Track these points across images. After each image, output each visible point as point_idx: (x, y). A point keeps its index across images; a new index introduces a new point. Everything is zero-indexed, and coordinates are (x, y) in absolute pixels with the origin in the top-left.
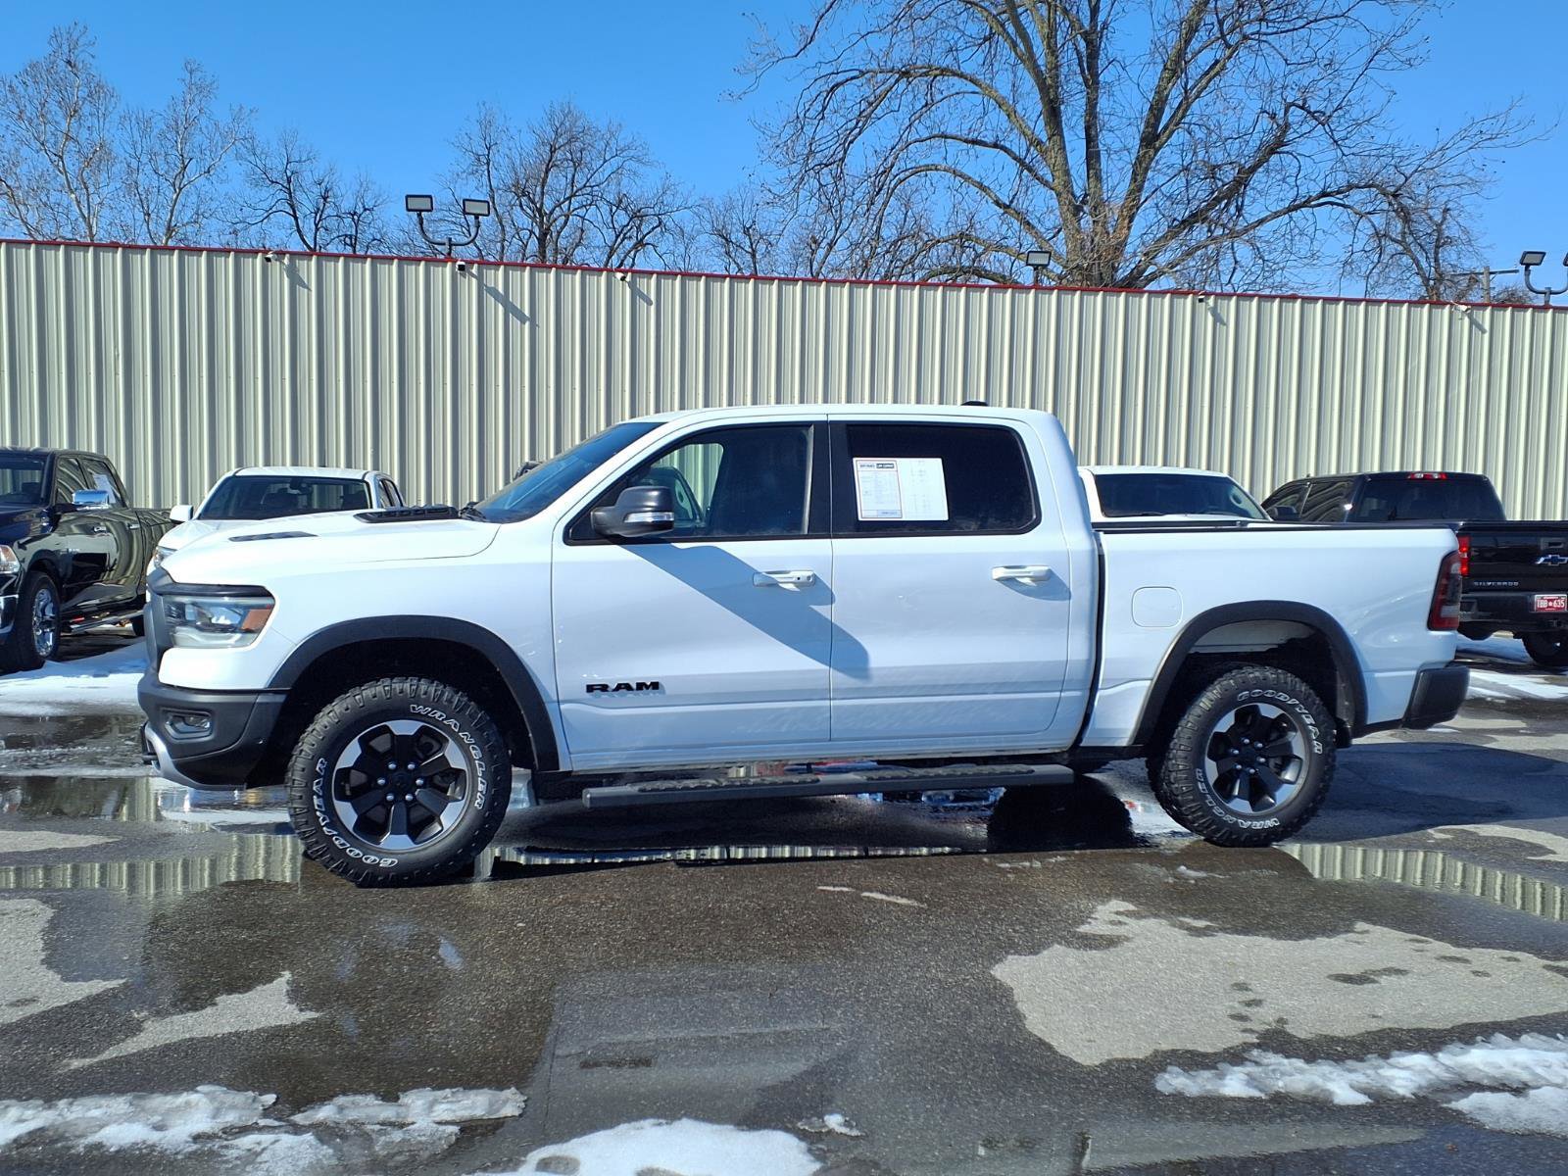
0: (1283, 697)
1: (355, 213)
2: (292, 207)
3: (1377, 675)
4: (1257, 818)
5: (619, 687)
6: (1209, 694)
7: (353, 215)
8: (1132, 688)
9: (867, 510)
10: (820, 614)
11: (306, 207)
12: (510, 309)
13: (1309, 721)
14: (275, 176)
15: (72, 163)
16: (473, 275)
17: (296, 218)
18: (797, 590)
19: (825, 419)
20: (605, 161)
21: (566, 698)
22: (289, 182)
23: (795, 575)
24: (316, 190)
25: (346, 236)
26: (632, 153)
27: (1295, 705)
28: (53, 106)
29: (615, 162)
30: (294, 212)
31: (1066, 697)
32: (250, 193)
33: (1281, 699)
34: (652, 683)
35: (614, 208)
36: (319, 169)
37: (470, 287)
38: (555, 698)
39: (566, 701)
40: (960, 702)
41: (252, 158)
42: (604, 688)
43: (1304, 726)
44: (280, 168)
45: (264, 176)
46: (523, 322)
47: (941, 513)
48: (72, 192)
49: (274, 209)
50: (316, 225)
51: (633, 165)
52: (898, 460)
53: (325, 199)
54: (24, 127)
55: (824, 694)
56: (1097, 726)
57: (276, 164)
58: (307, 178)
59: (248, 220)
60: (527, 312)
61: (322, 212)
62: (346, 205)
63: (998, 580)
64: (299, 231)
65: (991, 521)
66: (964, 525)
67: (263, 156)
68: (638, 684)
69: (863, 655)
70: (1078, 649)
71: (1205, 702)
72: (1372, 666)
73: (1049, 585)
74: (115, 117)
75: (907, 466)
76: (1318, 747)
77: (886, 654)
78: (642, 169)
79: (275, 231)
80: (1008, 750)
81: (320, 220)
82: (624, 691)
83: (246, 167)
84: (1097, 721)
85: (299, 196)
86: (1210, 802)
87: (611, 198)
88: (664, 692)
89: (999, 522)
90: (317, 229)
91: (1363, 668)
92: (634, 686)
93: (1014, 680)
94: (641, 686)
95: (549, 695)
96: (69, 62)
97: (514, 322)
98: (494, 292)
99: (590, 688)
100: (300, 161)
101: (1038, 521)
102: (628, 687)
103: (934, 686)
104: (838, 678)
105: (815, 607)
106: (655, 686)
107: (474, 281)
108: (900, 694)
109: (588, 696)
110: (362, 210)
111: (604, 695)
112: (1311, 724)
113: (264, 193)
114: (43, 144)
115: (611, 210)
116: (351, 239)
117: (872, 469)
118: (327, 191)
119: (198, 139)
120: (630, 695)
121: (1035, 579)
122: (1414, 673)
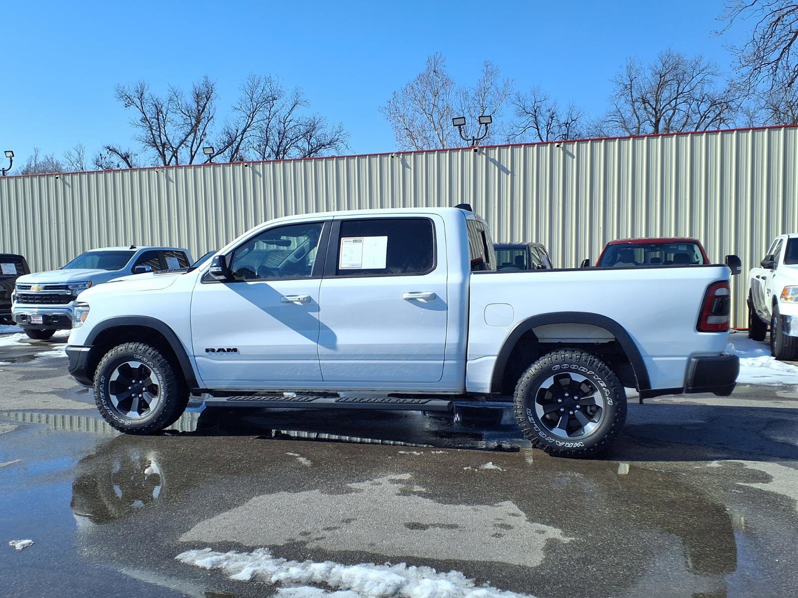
0: (584, 369)
1: (567, 123)
2: (536, 124)
3: (654, 359)
4: (570, 441)
5: (219, 350)
6: (535, 365)
7: (566, 124)
8: (487, 361)
9: (344, 264)
10: (312, 316)
11: (543, 122)
12: (501, 168)
13: (603, 385)
14: (528, 110)
15: (436, 117)
16: (483, 153)
17: (538, 129)
18: (302, 304)
19: (332, 219)
20: (693, 78)
21: (197, 355)
22: (535, 111)
23: (301, 297)
24: (548, 114)
25: (563, 135)
26: (709, 70)
27: (593, 375)
28: (428, 92)
29: (699, 77)
30: (537, 126)
31: (447, 364)
32: (518, 120)
33: (582, 370)
34: (233, 349)
35: (700, 103)
36: (549, 103)
37: (482, 159)
38: (192, 354)
39: (197, 356)
40: (387, 364)
41: (518, 103)
42: (213, 350)
43: (601, 388)
44: (531, 106)
45: (524, 111)
46: (508, 174)
47: (382, 265)
48: (436, 130)
49: (528, 126)
50: (548, 132)
51: (709, 77)
52: (364, 237)
53: (552, 118)
54: (417, 104)
55: (317, 357)
56: (470, 381)
57: (529, 105)
58: (544, 109)
59: (516, 133)
60: (509, 169)
61: (551, 125)
62: (563, 120)
63: (406, 299)
64: (539, 135)
65: (409, 268)
66: (393, 271)
67: (523, 101)
68: (228, 349)
69: (333, 337)
70: (452, 337)
71: (533, 370)
72: (650, 352)
73: (434, 302)
74: (454, 93)
75: (369, 241)
76: (609, 401)
77: (346, 338)
78: (715, 79)
79: (527, 136)
80: (401, 391)
81: (550, 129)
82: (222, 352)
83: (514, 107)
84: (469, 379)
85: (540, 118)
86: (537, 429)
87: (697, 96)
88: (240, 353)
89: (413, 269)
90: (548, 134)
91: (642, 354)
92: (226, 350)
93: (415, 354)
94: (229, 350)
95: (189, 353)
96: (435, 71)
97: (504, 174)
98: (493, 161)
99: (207, 350)
100: (541, 101)
101: (435, 268)
102: (223, 350)
103: (372, 355)
104: (322, 350)
105: (310, 313)
106: (235, 350)
107: (484, 156)
108: (355, 359)
109: (206, 353)
110: (571, 121)
111: (214, 354)
112: (604, 387)
113: (524, 119)
114: (424, 110)
115: (698, 103)
116: (565, 136)
117: (350, 243)
118: (553, 114)
119: (490, 97)
120: (225, 354)
121: (426, 299)
122: (686, 359)
